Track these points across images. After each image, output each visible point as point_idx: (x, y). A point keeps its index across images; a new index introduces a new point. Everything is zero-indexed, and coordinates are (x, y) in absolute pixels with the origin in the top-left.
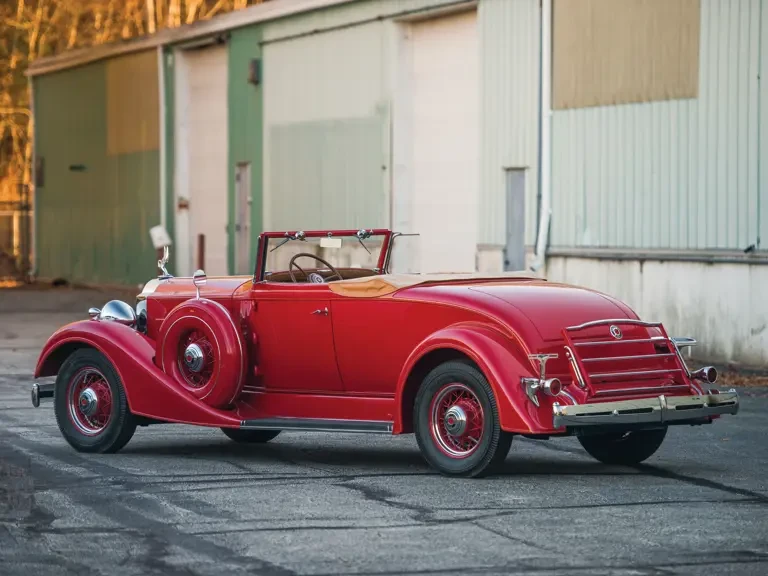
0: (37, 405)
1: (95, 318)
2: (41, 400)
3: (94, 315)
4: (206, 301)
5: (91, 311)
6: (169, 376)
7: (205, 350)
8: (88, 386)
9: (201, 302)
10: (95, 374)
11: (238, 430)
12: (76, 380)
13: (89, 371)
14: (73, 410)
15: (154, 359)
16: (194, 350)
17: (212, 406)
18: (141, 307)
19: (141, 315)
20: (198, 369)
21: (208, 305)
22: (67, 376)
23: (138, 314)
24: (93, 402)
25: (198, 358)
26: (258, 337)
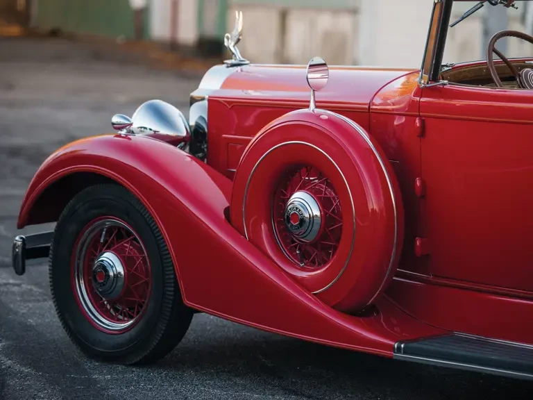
0: (20, 270)
1: (123, 132)
2: (28, 262)
3: (120, 127)
4: (326, 114)
5: (116, 119)
6: (255, 245)
7: (324, 203)
8: (108, 249)
9: (318, 117)
10: (120, 229)
11: (390, 359)
12: (87, 236)
13: (109, 223)
14: (81, 288)
15: (227, 211)
16: (303, 202)
17: (338, 308)
18: (197, 113)
19: (198, 126)
20: (311, 238)
21: (330, 121)
22: (72, 228)
23: (192, 123)
24: (117, 276)
25: (312, 218)
26: (423, 182)
